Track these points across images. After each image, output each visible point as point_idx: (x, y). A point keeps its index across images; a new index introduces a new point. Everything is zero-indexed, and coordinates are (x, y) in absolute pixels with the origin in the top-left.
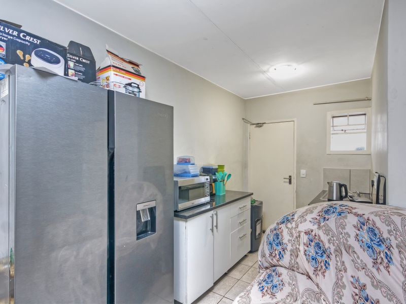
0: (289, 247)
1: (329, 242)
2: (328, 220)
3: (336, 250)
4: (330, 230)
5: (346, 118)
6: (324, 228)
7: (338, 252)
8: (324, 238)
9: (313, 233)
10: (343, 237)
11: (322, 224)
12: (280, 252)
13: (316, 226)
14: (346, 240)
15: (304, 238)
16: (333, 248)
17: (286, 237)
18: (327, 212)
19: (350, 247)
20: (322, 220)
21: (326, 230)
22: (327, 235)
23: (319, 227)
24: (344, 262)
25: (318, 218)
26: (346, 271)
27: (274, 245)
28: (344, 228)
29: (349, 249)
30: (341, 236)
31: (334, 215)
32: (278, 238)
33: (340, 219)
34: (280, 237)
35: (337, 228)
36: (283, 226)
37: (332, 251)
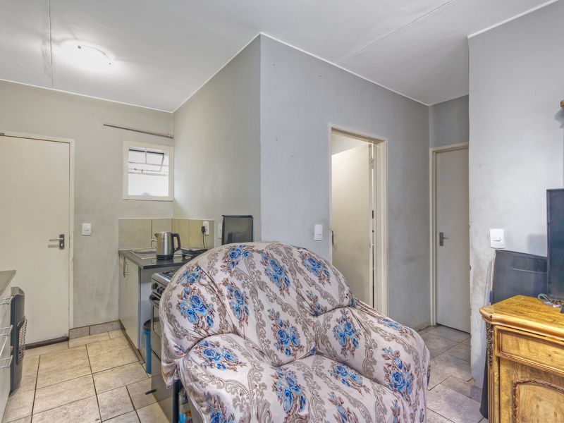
0: (216, 307)
1: (244, 287)
2: (237, 263)
3: (251, 292)
4: (242, 273)
5: (143, 154)
6: (235, 273)
7: (254, 292)
8: (238, 284)
9: (229, 282)
10: (256, 276)
11: (233, 270)
12: (208, 317)
13: (228, 274)
14: (259, 278)
15: (225, 290)
16: (248, 291)
17: (208, 297)
18: (233, 255)
19: (263, 283)
20: (231, 266)
21: (238, 275)
22: (241, 280)
23: (231, 274)
24: (260, 301)
25: (225, 264)
26: (263, 308)
27: (198, 312)
28: (254, 268)
29: (263, 286)
30: (254, 276)
31: (241, 257)
32: (199, 302)
33: (248, 259)
34: (201, 299)
35: (248, 269)
36: (196, 285)
37: (248, 295)
